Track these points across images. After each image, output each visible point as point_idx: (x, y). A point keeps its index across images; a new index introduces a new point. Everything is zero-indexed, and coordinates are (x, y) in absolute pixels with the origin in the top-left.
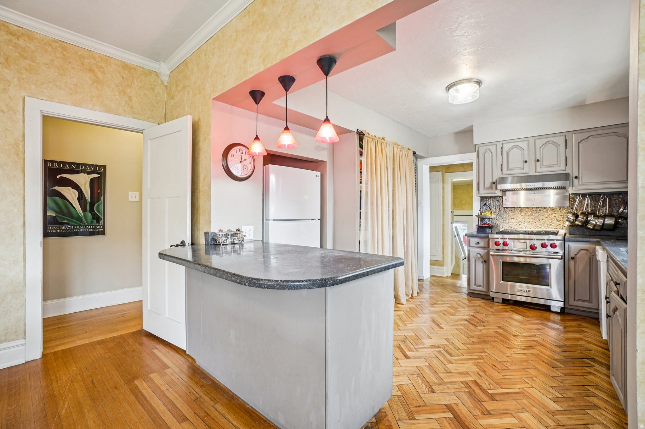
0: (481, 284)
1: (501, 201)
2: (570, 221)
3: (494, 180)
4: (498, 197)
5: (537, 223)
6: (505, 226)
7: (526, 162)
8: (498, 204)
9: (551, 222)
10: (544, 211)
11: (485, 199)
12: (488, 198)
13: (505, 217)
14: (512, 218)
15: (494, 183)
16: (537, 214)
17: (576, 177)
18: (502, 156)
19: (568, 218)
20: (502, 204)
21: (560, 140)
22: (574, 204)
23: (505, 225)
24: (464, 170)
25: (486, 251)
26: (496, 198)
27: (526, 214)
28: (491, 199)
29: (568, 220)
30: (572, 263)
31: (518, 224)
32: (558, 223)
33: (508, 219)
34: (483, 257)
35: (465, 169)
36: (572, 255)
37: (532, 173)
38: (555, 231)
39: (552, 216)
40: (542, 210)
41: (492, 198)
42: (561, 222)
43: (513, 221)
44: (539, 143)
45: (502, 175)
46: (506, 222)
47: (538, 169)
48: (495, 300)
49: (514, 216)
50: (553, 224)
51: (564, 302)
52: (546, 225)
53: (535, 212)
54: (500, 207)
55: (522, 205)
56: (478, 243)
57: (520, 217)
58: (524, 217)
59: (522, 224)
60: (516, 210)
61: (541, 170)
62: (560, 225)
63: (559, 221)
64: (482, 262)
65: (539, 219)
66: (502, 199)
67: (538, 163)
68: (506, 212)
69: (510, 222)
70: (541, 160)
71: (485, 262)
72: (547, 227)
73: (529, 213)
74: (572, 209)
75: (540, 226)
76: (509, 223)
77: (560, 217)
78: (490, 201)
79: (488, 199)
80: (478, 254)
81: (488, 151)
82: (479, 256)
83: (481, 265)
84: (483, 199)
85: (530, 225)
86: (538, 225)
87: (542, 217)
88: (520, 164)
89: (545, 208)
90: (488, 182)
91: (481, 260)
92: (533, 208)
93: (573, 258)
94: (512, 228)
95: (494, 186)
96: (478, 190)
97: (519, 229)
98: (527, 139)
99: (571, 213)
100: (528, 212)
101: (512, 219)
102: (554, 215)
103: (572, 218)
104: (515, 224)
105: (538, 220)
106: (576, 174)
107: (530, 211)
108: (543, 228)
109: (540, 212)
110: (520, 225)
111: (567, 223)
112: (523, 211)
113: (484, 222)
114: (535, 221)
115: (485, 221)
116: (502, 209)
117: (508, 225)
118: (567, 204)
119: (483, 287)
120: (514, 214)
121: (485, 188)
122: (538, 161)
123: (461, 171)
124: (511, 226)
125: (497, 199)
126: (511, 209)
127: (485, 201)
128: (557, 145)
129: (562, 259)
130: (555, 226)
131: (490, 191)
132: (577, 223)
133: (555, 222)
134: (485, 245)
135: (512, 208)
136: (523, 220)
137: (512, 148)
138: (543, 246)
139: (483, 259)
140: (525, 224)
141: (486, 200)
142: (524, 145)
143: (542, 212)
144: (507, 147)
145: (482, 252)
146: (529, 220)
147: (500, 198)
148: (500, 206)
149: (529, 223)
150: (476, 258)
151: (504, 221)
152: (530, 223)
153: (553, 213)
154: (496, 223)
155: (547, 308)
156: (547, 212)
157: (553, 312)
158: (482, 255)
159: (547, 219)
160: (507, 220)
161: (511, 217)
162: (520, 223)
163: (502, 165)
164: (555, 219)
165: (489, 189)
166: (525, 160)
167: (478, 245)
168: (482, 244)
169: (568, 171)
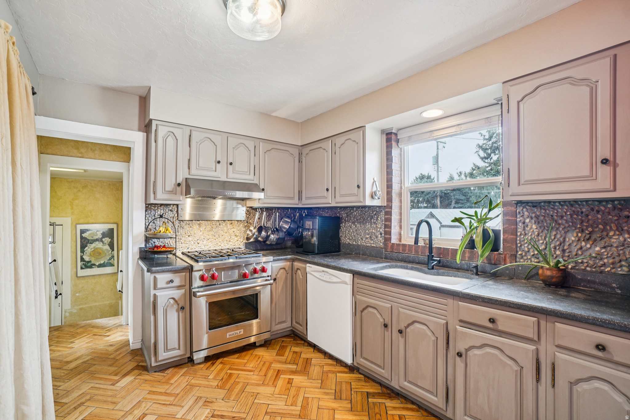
0: (176, 346)
1: (176, 210)
3: (179, 181)
4: (172, 206)
5: (217, 240)
6: (180, 247)
7: (219, 162)
8: (171, 216)
9: (230, 238)
10: (224, 225)
11: (152, 207)
12: (156, 206)
13: (181, 234)
14: (189, 234)
15: (179, 185)
16: (217, 229)
17: (263, 190)
18: (190, 147)
20: (176, 215)
21: (251, 146)
23: (181, 244)
24: (80, 155)
26: (169, 206)
27: (205, 229)
28: (162, 208)
30: (274, 285)
31: (197, 243)
32: (236, 239)
33: (184, 236)
34: (179, 302)
35: (81, 153)
37: (224, 178)
39: (231, 231)
40: (222, 224)
41: (163, 206)
42: (238, 237)
43: (190, 239)
44: (233, 141)
45: (189, 174)
46: (182, 241)
47: (231, 175)
48: (196, 362)
49: (191, 232)
50: (232, 241)
51: (271, 331)
52: (226, 242)
53: (215, 226)
54: (174, 219)
56: (172, 281)
58: (203, 233)
59: (201, 242)
60: (195, 224)
62: (238, 240)
63: (237, 237)
64: (177, 311)
65: (219, 235)
66: (176, 208)
67: (230, 167)
68: (182, 226)
69: (186, 240)
70: (234, 164)
71: (182, 308)
72: (226, 244)
74: (248, 222)
75: (220, 244)
76: (186, 242)
77: (238, 232)
78: (160, 210)
79: (158, 208)
80: (170, 300)
81: (172, 135)
82: (172, 301)
83: (175, 314)
84: (150, 207)
85: (210, 243)
86: (217, 242)
87: (222, 232)
88: (213, 164)
89: (225, 221)
90: (170, 182)
91: (176, 306)
92: (213, 221)
93: (274, 279)
94: (189, 249)
95: (179, 189)
96: (155, 193)
98: (220, 133)
100: (208, 227)
101: (189, 236)
102: (233, 230)
104: (193, 242)
105: (217, 236)
106: (262, 186)
107: (209, 225)
108: (222, 245)
109: (220, 226)
110: (198, 244)
112: (202, 225)
114: (215, 238)
115: (152, 240)
116: (177, 222)
117: (183, 245)
119: (179, 349)
120: (191, 229)
121: (165, 191)
122: (231, 164)
123: (73, 155)
124: (187, 245)
125: (170, 208)
126: (188, 223)
127: (152, 210)
128: (248, 150)
130: (234, 242)
131: (173, 196)
132: (260, 239)
133: (233, 238)
134: (181, 282)
135: (189, 221)
136: (202, 237)
137: (203, 140)
139: (178, 304)
140: (204, 243)
141: (154, 208)
142: (217, 140)
143: (222, 226)
144: (195, 136)
145: (177, 294)
146: (208, 237)
147: (174, 207)
148: (175, 217)
149: (208, 241)
150: (168, 306)
151: (180, 240)
152: (210, 240)
153: (232, 227)
154: (169, 243)
156: (226, 226)
158: (177, 299)
159: (226, 234)
160: (183, 238)
161: (187, 234)
162: (198, 241)
163: (189, 160)
164: (233, 234)
165: (171, 192)
166: (218, 160)
167: (171, 285)
168: (178, 280)
169: (256, 182)
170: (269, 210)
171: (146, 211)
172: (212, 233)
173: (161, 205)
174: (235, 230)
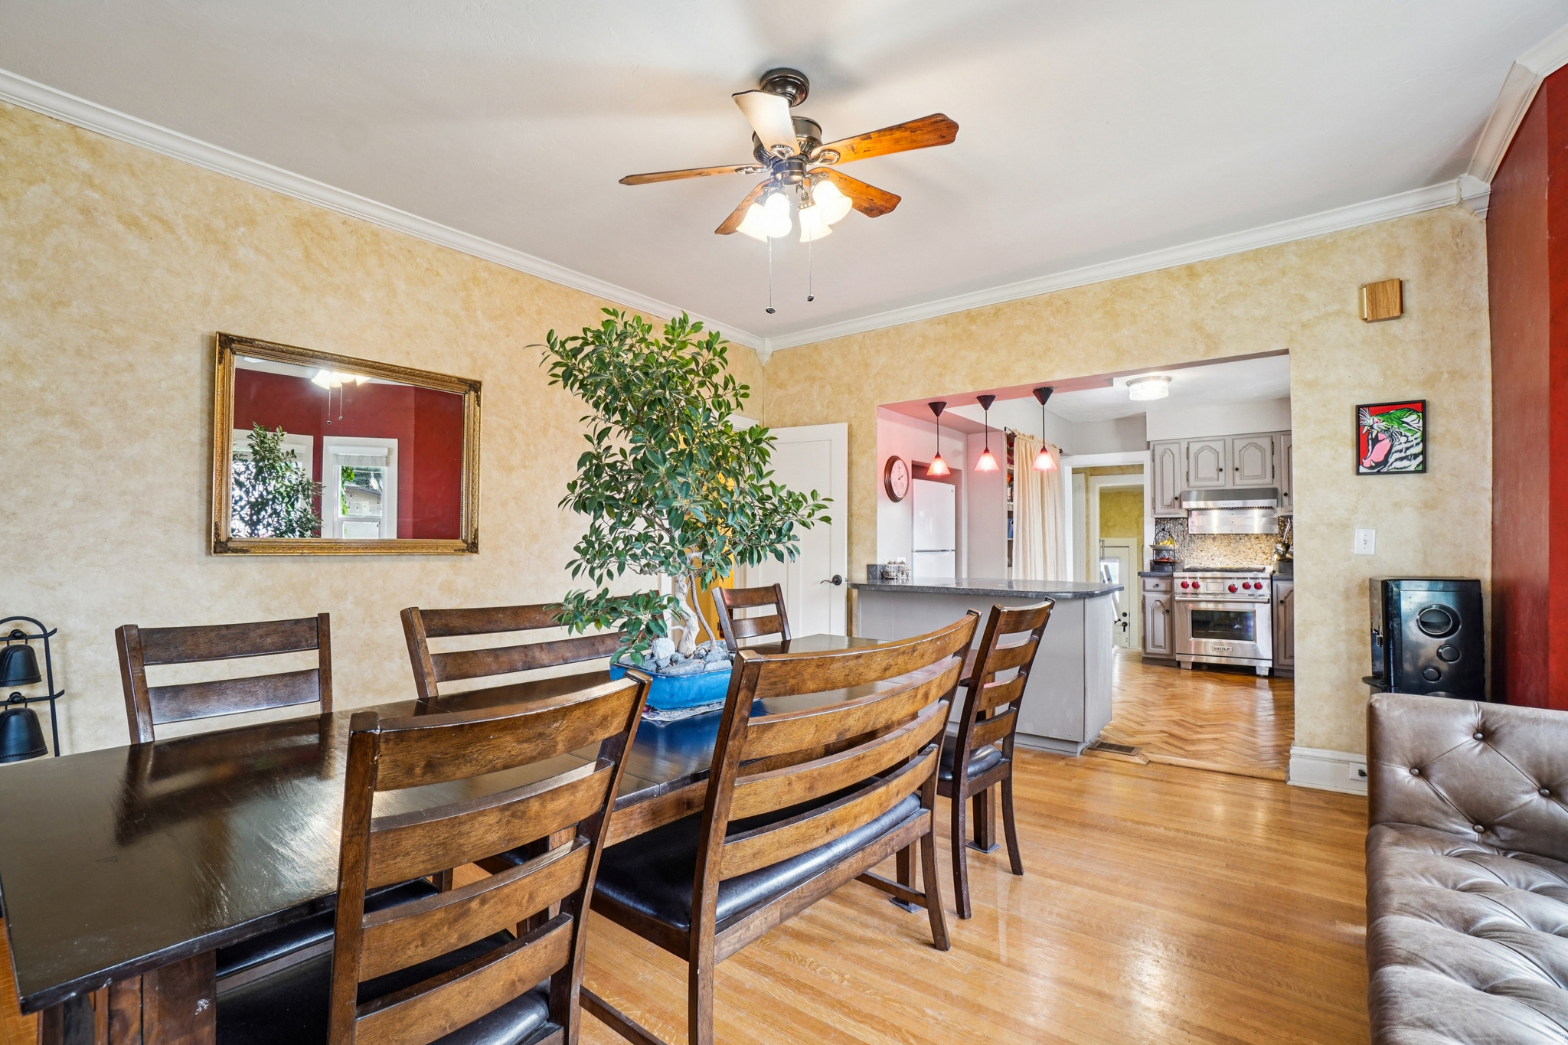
0: (1163, 645)
1: (1186, 524)
2: (1279, 554)
3: (1177, 495)
4: (1182, 520)
5: (1237, 557)
6: (1193, 561)
7: (1221, 470)
8: (1180, 530)
9: (1255, 554)
10: (1246, 539)
12: (1167, 520)
13: (1192, 548)
14: (1202, 549)
15: (1176, 498)
16: (1237, 544)
17: (1286, 495)
18: (1188, 460)
19: (1277, 550)
20: (1186, 528)
21: (1265, 443)
22: (1284, 530)
23: (1193, 558)
24: (1126, 473)
25: (1169, 596)
26: (1179, 520)
27: (1221, 543)
28: (1172, 522)
29: (1277, 551)
30: (1281, 608)
31: (1211, 559)
32: (1264, 556)
33: (1195, 550)
34: (1165, 605)
35: (1129, 471)
36: (1282, 598)
37: (1229, 486)
38: (1261, 567)
39: (1257, 546)
40: (1244, 538)
42: (1268, 554)
43: (1203, 554)
44: (1239, 444)
45: (1188, 486)
46: (1194, 555)
47: (1238, 481)
48: (1182, 666)
49: (1204, 547)
50: (1257, 558)
51: (1273, 660)
52: (1249, 559)
53: (1234, 541)
54: (1185, 533)
55: (1215, 532)
56: (1157, 585)
57: (1213, 548)
58: (1218, 548)
59: (1216, 558)
60: (1208, 538)
61: (1241, 483)
62: (1267, 558)
63: (1265, 554)
64: (1163, 613)
65: (1239, 551)
66: (1186, 522)
67: (1237, 473)
68: (1193, 540)
69: (1199, 554)
70: (1241, 469)
71: (1168, 611)
72: (1250, 562)
73: (1226, 542)
74: (1282, 536)
75: (1241, 561)
76: (1198, 557)
77: (1267, 548)
79: (1168, 522)
81: (1168, 451)
82: (1158, 603)
83: (1162, 616)
84: (1160, 521)
85: (1227, 560)
86: (1238, 560)
87: (1243, 548)
88: (1214, 473)
89: (1247, 535)
90: (1169, 497)
91: (1162, 609)
92: (1231, 535)
93: (1282, 602)
95: (1177, 502)
96: (1154, 508)
97: (1212, 566)
98: (1222, 439)
99: (1280, 542)
100: (1224, 541)
101: (1201, 551)
102: (1260, 545)
103: (1281, 549)
104: (1206, 558)
105: (1237, 552)
106: (1285, 490)
107: (1226, 539)
108: (1244, 563)
109: (1240, 541)
110: (1213, 560)
111: (1276, 557)
112: (1216, 539)
113: (1161, 555)
114: (1234, 554)
115: (1163, 553)
116: (1188, 536)
117: (1196, 560)
118: (1276, 530)
119: (1165, 648)
120: (1204, 543)
121: (1163, 506)
122: (1237, 469)
124: (1200, 560)
125: (1180, 522)
126: (1200, 537)
127: (1162, 525)
128: (1261, 449)
129: (1268, 603)
130: (1260, 560)
131: (1172, 510)
133: (1260, 555)
134: (1166, 587)
135: (1202, 535)
136: (1217, 552)
137: (1202, 449)
138: (1246, 586)
139: (1165, 607)
140: (1221, 559)
141: (1164, 522)
142: (1218, 446)
143: (1243, 541)
144: (1194, 448)
145: (1163, 598)
146: (1225, 553)
147: (1184, 521)
148: (1185, 531)
149: (1226, 557)
150: (1154, 607)
151: (1191, 554)
153: (1258, 542)
154: (1180, 556)
155: (1251, 671)
156: (1250, 541)
157: (1259, 676)
158: (1163, 602)
159: (1249, 551)
160: (1195, 552)
161: (1199, 549)
163: (1188, 472)
164: (1260, 550)
165: (1169, 506)
167: (1157, 589)
168: (1163, 586)
169: (1276, 485)
173: (1171, 519)
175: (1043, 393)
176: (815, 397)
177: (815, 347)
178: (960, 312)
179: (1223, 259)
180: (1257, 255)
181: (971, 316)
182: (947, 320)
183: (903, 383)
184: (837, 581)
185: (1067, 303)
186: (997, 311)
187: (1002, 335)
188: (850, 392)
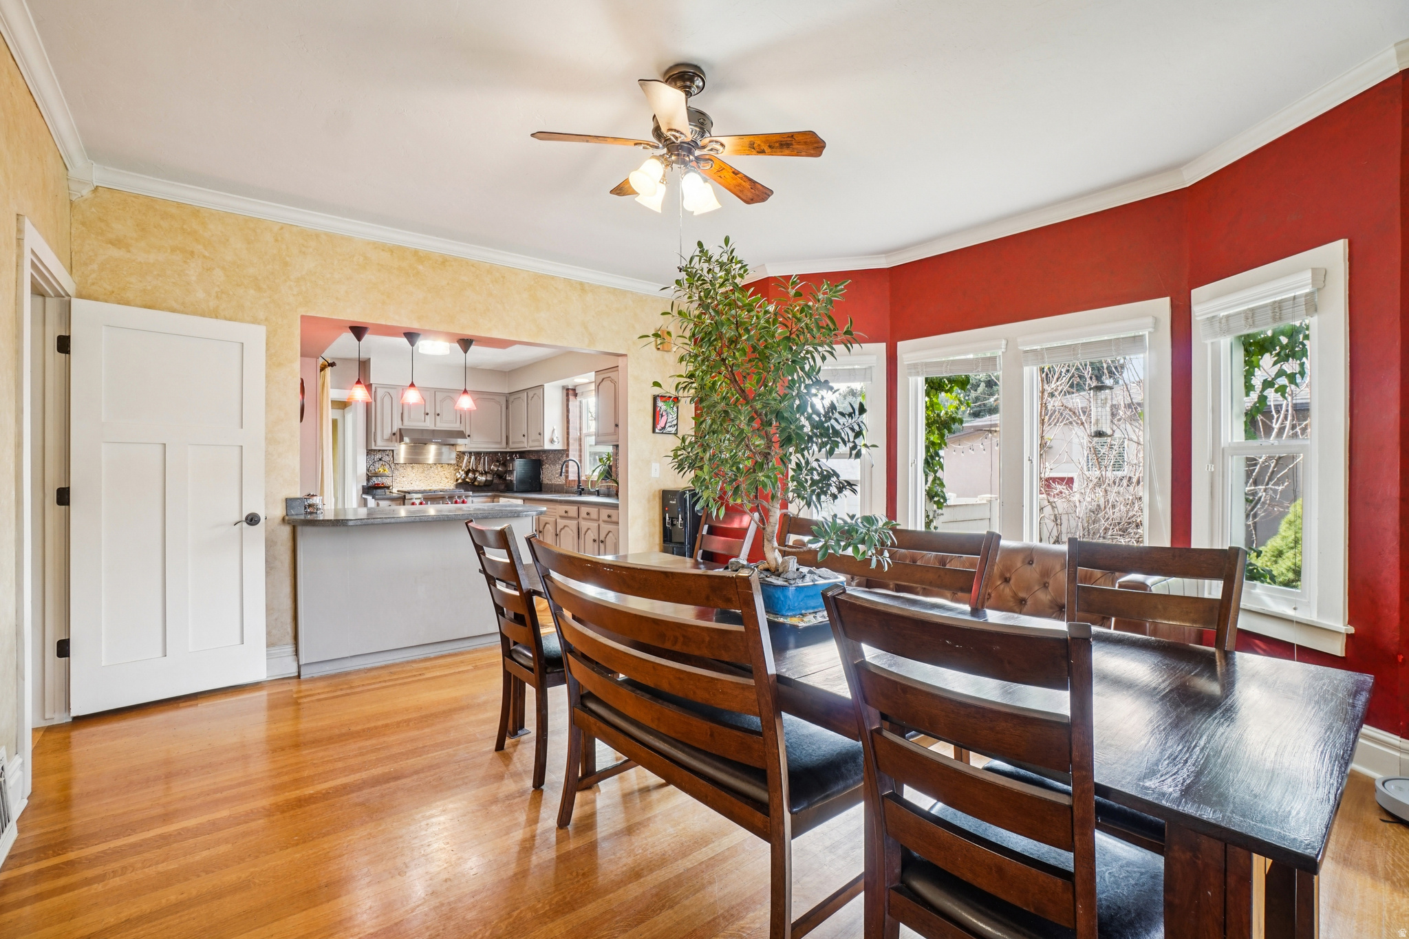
1: (392, 455)
3: (394, 431)
4: (388, 451)
5: (429, 481)
6: (396, 485)
7: (428, 414)
8: (388, 459)
9: (441, 479)
10: (436, 467)
11: (372, 452)
12: (376, 451)
13: (396, 475)
14: (404, 475)
15: (394, 434)
16: (430, 471)
17: (468, 436)
20: (392, 459)
23: (396, 483)
26: (386, 451)
27: (418, 471)
28: (380, 453)
29: (457, 477)
32: (447, 480)
33: (398, 476)
37: (431, 427)
39: (442, 474)
40: (434, 466)
42: (449, 478)
43: (404, 479)
44: (440, 395)
45: (402, 425)
46: (397, 480)
47: (440, 424)
49: (405, 473)
50: (443, 482)
52: (438, 484)
53: (427, 468)
58: (416, 475)
60: (408, 466)
62: (449, 482)
63: (447, 478)
65: (431, 477)
66: (392, 453)
67: (438, 418)
68: (397, 468)
69: (401, 479)
70: (440, 414)
72: (439, 486)
74: (461, 466)
76: (400, 482)
77: (449, 474)
78: (378, 455)
79: (377, 453)
81: (388, 395)
84: (370, 452)
85: (422, 484)
86: (429, 484)
87: (433, 474)
88: (422, 416)
90: (387, 432)
92: (426, 464)
95: (393, 438)
96: (375, 441)
98: (428, 390)
100: (421, 469)
101: (403, 477)
102: (444, 472)
104: (407, 483)
105: (429, 477)
106: (468, 432)
107: (422, 467)
109: (432, 469)
110: (412, 484)
112: (415, 467)
114: (426, 479)
115: (372, 478)
116: (393, 465)
117: (398, 484)
118: (456, 461)
120: (405, 470)
121: (383, 439)
122: (438, 415)
124: (402, 485)
125: (387, 453)
126: (402, 466)
127: (373, 455)
130: (445, 483)
131: (390, 444)
132: (467, 480)
133: (444, 479)
135: (404, 464)
141: (374, 453)
143: (434, 468)
146: (420, 478)
147: (390, 452)
148: (391, 461)
151: (395, 479)
152: (422, 481)
153: (443, 470)
154: (386, 481)
156: (438, 468)
159: (438, 476)
160: (398, 478)
161: (402, 475)
163: (402, 414)
164: (444, 476)
165: (388, 440)
166: (427, 412)
169: (462, 429)
170: (478, 455)
171: (367, 455)
172: (424, 475)
173: (379, 450)
174: (445, 472)
175: (466, 343)
176: (194, 278)
177: (196, 212)
178: (408, 248)
179: (600, 287)
180: (614, 291)
181: (419, 256)
182: (394, 250)
183: (337, 298)
184: (252, 520)
185: (503, 277)
186: (444, 262)
187: (448, 284)
188: (259, 289)
